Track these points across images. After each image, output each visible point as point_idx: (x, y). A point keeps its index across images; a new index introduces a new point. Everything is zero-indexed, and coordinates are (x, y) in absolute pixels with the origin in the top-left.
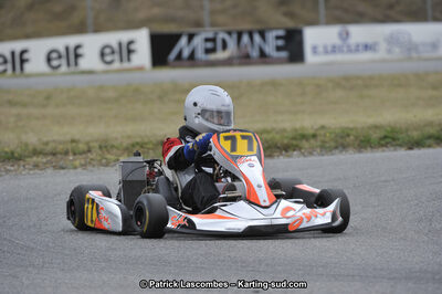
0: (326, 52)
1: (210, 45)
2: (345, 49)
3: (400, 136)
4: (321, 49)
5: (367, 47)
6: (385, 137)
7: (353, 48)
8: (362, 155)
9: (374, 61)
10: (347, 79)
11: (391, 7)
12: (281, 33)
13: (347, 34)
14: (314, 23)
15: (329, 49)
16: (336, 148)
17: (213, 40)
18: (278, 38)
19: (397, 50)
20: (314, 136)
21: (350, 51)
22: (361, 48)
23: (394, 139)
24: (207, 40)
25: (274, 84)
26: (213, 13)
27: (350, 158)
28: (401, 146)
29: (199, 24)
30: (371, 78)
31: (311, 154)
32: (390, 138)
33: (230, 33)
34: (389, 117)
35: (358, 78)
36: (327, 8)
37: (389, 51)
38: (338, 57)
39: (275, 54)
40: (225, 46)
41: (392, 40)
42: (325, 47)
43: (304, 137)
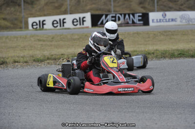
0: (157, 22)
1: (113, 19)
2: (164, 20)
3: (186, 53)
4: (155, 21)
5: (172, 20)
6: (180, 54)
7: (167, 20)
8: (171, 61)
9: (175, 25)
10: (165, 32)
11: (182, 5)
12: (141, 14)
13: (165, 15)
14: (153, 11)
15: (158, 20)
16: (162, 58)
17: (115, 17)
18: (139, 16)
19: (184, 21)
20: (153, 53)
21: (166, 21)
22: (170, 20)
23: (183, 55)
24: (112, 17)
25: (138, 33)
26: (115, 6)
27: (166, 61)
28: (186, 57)
29: (109, 11)
30: (174, 31)
31: (152, 60)
32: (182, 54)
33: (121, 14)
34: (182, 46)
35: (169, 31)
36: (157, 5)
37: (181, 22)
38: (162, 24)
39: (138, 22)
40: (119, 19)
41: (182, 17)
42: (157, 20)
43: (149, 54)
